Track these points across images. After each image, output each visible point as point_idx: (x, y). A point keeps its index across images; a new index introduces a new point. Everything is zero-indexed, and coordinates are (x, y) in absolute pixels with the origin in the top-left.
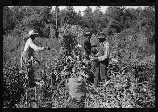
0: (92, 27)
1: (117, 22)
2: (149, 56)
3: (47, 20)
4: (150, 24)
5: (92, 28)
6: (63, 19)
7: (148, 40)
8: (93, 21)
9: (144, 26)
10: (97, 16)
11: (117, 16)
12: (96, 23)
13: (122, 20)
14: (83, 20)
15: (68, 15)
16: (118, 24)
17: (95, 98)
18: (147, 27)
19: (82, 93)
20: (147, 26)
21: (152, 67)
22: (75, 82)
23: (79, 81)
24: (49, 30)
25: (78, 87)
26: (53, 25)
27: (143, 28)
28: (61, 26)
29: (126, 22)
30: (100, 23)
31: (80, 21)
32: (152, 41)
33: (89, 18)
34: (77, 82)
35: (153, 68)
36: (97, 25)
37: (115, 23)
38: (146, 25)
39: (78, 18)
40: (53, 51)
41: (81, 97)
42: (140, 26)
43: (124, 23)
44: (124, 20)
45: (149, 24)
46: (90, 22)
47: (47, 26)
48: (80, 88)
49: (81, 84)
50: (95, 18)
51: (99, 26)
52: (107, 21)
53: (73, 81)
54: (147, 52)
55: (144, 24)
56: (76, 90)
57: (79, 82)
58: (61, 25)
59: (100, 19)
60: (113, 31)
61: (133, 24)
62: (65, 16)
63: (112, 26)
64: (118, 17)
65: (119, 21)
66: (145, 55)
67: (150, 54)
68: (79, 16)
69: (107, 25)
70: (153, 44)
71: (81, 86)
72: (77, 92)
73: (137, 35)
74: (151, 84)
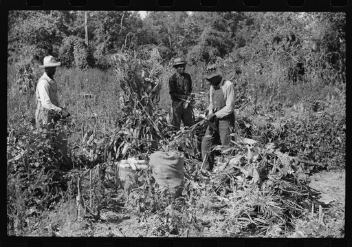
0: (166, 43)
1: (219, 33)
2: (291, 107)
3: (67, 28)
4: (290, 38)
5: (165, 45)
6: (101, 25)
7: (287, 72)
8: (167, 31)
9: (278, 43)
10: (177, 21)
11: (218, 21)
12: (173, 35)
13: (229, 29)
14: (144, 28)
15: (112, 18)
16: (222, 37)
17: (203, 190)
18: (284, 46)
19: (176, 179)
20: (284, 43)
21: (301, 129)
22: (164, 158)
23: (171, 156)
24: (72, 50)
25: (169, 168)
26: (80, 39)
27: (276, 47)
28: (97, 41)
29: (238, 34)
30: (183, 35)
31: (139, 30)
32: (295, 76)
33: (158, 23)
34: (168, 159)
35: (303, 131)
36: (176, 40)
37: (216, 35)
38: (281, 40)
39: (134, 23)
40: (87, 96)
41: (176, 188)
42: (270, 42)
43: (233, 36)
44: (234, 29)
45: (288, 39)
46: (160, 32)
47: (67, 41)
48: (173, 169)
49: (175, 162)
50: (172, 24)
51: (179, 40)
52: (196, 31)
53: (160, 157)
54: (285, 99)
55: (278, 40)
56: (166, 175)
57: (173, 159)
58: (97, 39)
59: (181, 25)
60: (211, 53)
61: (253, 38)
62: (106, 19)
63: (209, 42)
64: (220, 23)
65: (223, 30)
66: (282, 105)
67: (293, 102)
68: (135, 19)
69: (198, 39)
70: (296, 81)
71: (176, 166)
72: (167, 178)
73: (264, 63)
74: (303, 161)
